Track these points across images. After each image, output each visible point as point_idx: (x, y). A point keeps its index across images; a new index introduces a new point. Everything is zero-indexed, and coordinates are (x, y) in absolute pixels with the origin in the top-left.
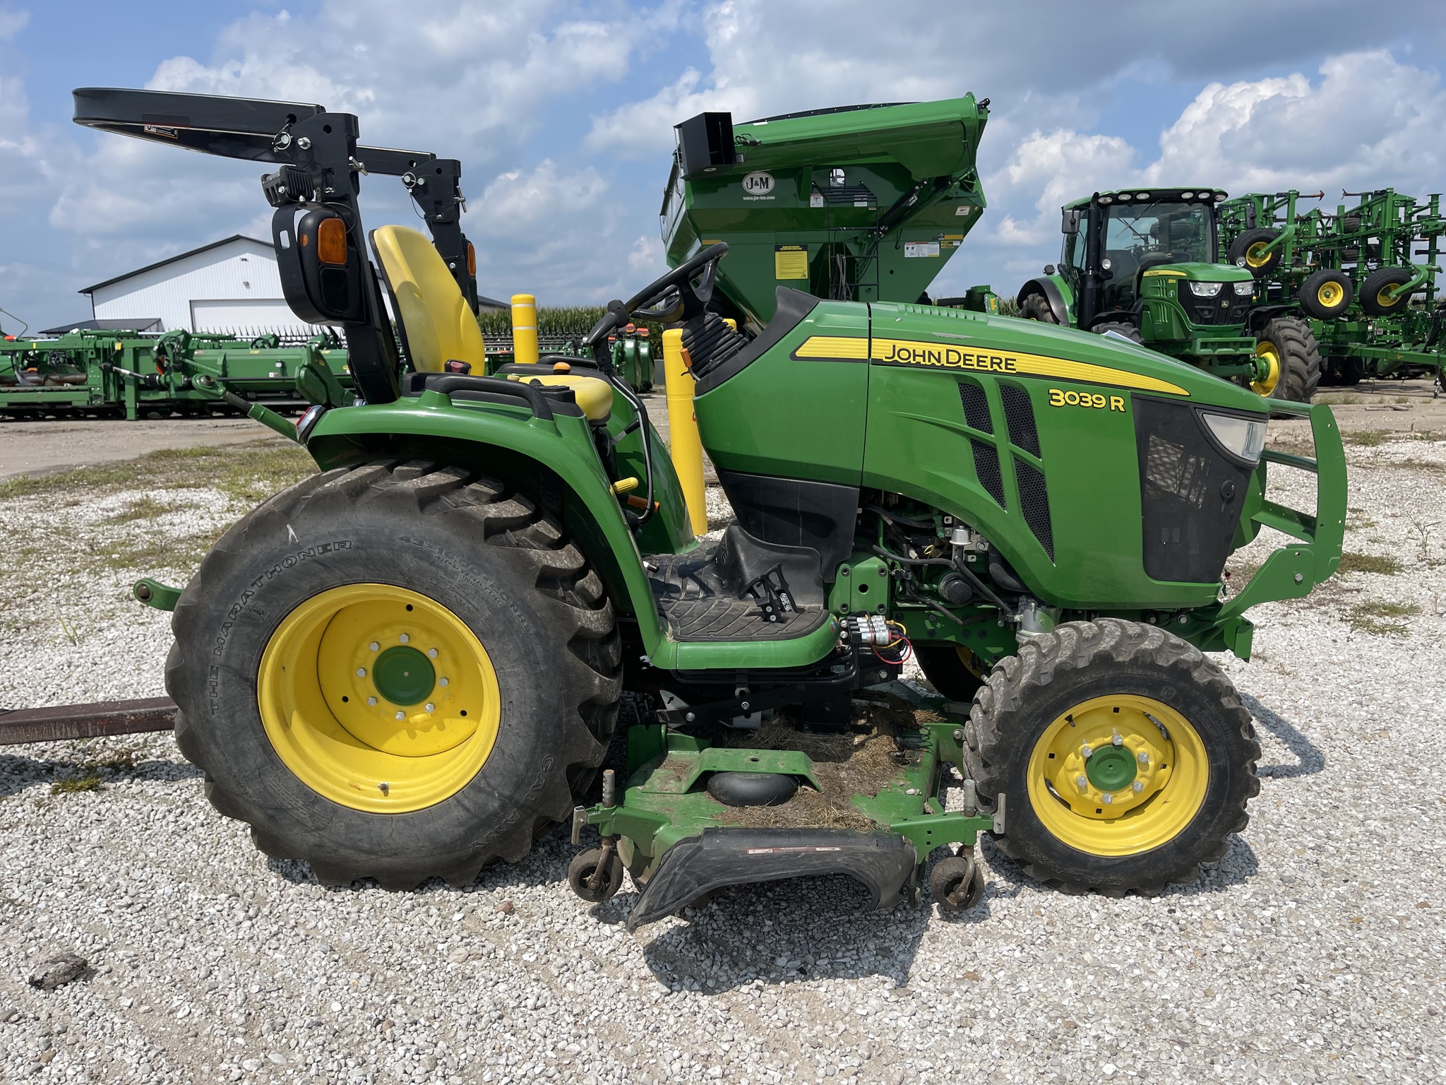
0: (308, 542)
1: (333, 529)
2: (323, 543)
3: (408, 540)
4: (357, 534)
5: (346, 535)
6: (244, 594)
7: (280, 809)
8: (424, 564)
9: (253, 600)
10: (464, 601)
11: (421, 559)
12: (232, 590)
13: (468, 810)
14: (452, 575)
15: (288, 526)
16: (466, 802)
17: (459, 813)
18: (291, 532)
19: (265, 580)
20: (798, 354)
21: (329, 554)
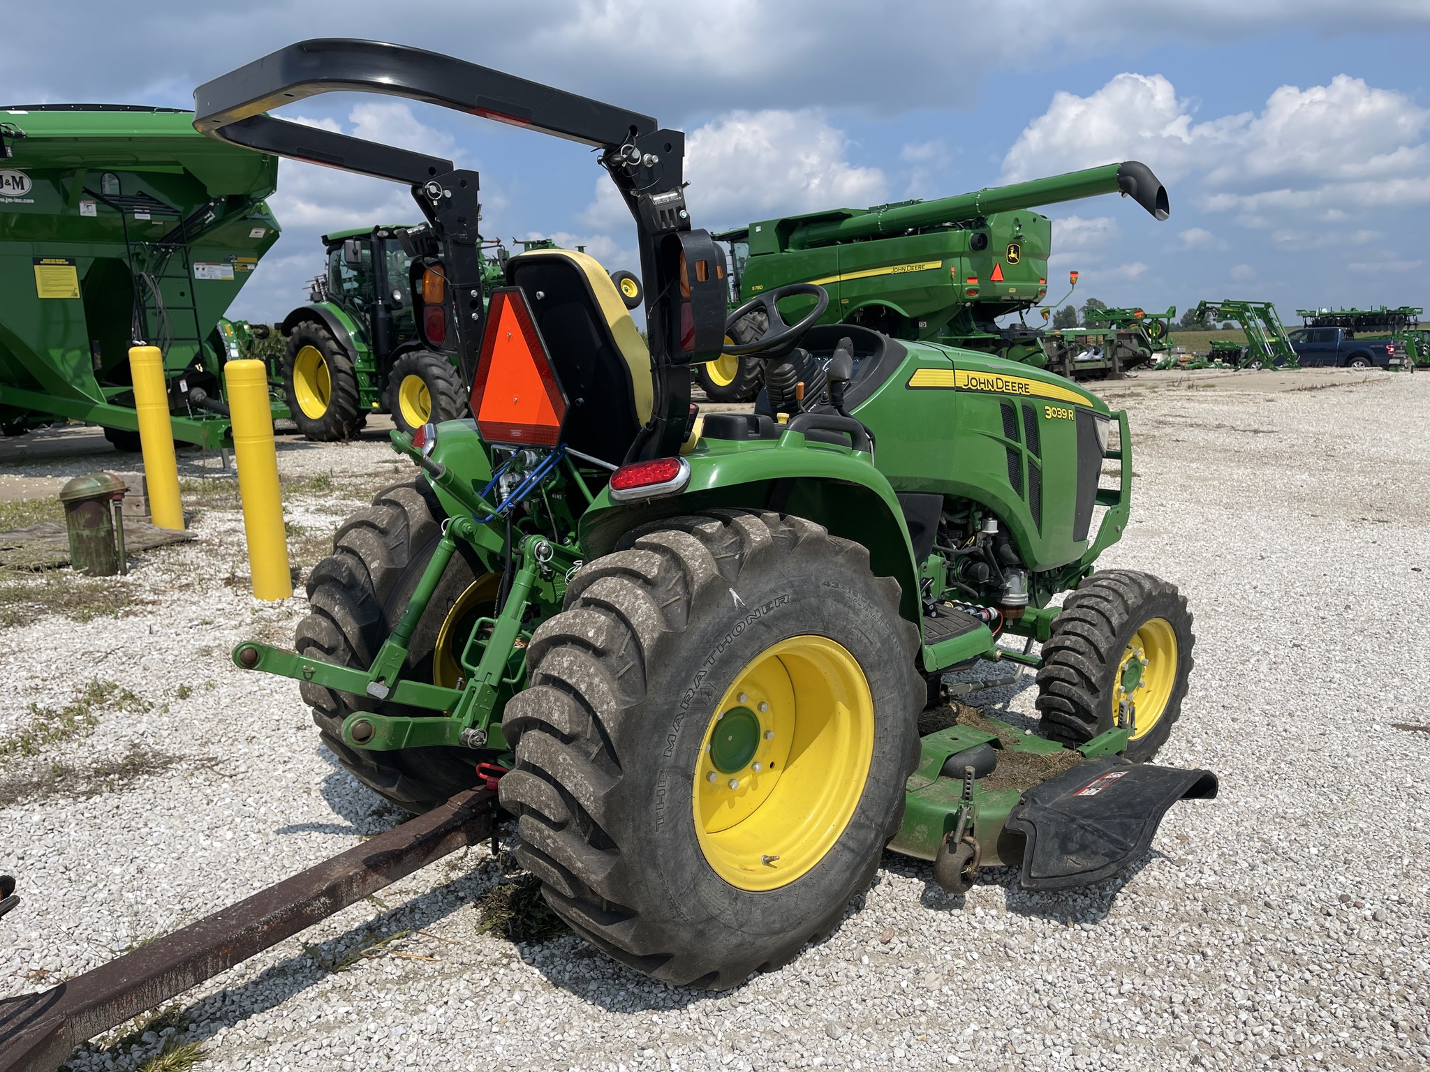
0: (753, 603)
1: (772, 585)
2: (766, 601)
3: (828, 585)
4: (792, 586)
5: (784, 590)
6: (697, 677)
7: (711, 919)
8: (840, 606)
9: (706, 680)
10: (863, 637)
11: (838, 601)
12: (683, 674)
13: (852, 850)
14: (857, 612)
15: (731, 590)
16: (850, 844)
17: (847, 857)
18: (735, 595)
19: (717, 654)
20: (911, 384)
21: (772, 612)
